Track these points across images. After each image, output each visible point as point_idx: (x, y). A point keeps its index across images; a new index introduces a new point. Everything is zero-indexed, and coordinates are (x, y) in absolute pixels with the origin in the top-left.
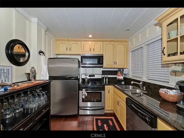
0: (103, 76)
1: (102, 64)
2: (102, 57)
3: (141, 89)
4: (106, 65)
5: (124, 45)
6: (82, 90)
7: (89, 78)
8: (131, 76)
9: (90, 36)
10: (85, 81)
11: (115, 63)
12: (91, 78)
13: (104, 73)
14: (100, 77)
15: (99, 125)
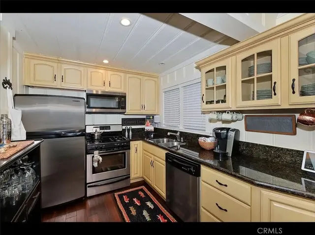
0: (124, 127)
1: (124, 108)
2: (125, 97)
3: (178, 141)
4: (130, 110)
5: (154, 82)
6: (93, 153)
7: (102, 131)
8: (164, 126)
9: (106, 61)
10: (95, 137)
11: (143, 107)
12: (106, 131)
13: (125, 122)
14: (119, 129)
15: (126, 202)
